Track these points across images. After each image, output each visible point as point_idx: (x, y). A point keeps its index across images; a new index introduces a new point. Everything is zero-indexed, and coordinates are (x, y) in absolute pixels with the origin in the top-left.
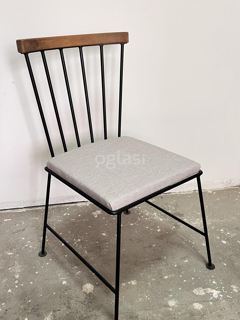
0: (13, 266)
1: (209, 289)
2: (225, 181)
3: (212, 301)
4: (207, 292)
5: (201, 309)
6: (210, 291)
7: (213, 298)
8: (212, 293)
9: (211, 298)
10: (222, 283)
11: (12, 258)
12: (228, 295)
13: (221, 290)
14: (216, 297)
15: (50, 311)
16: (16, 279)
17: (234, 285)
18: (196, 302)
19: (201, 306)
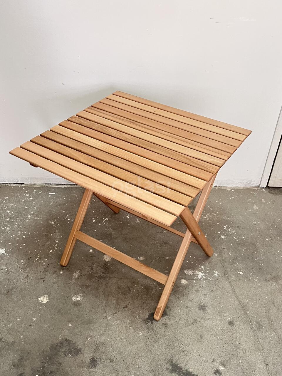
0: (55, 233)
1: (197, 271)
2: (244, 182)
3: (195, 280)
4: (194, 273)
5: (186, 284)
6: (197, 272)
7: (197, 278)
8: (198, 275)
9: (196, 278)
10: (208, 268)
11: (54, 226)
12: (209, 277)
13: (205, 273)
14: (199, 278)
15: (78, 270)
16: (56, 244)
17: (217, 271)
18: (184, 279)
19: (186, 282)
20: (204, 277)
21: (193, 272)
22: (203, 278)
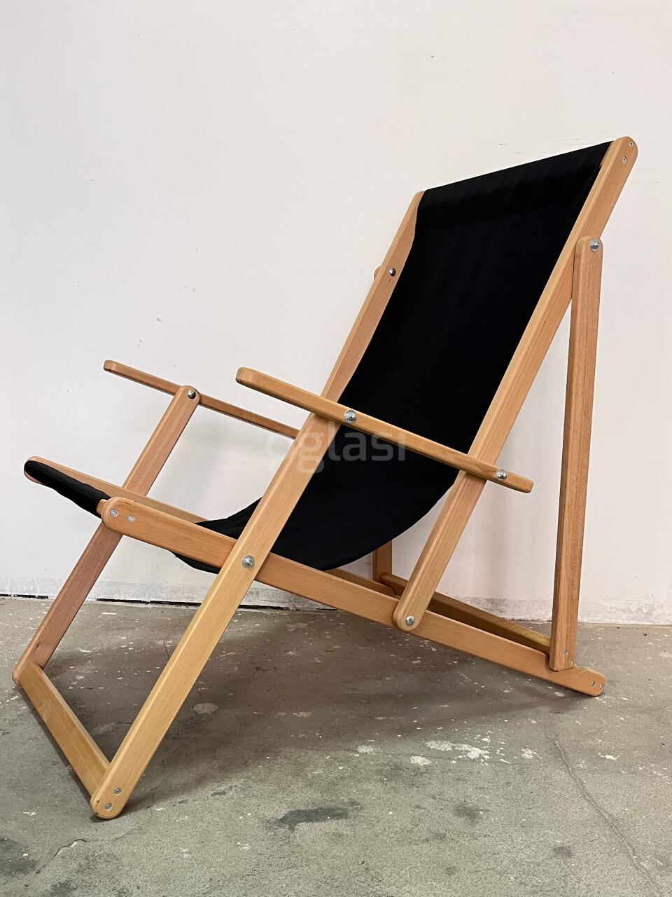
1: (465, 745)
3: (458, 760)
4: (457, 749)
5: (425, 765)
6: (467, 748)
7: (464, 758)
8: (468, 752)
9: (460, 757)
10: (503, 743)
12: (503, 758)
13: (492, 751)
14: (472, 757)
17: (530, 749)
18: (423, 756)
19: (428, 762)
20: (487, 757)
21: (453, 747)
22: (484, 758)
